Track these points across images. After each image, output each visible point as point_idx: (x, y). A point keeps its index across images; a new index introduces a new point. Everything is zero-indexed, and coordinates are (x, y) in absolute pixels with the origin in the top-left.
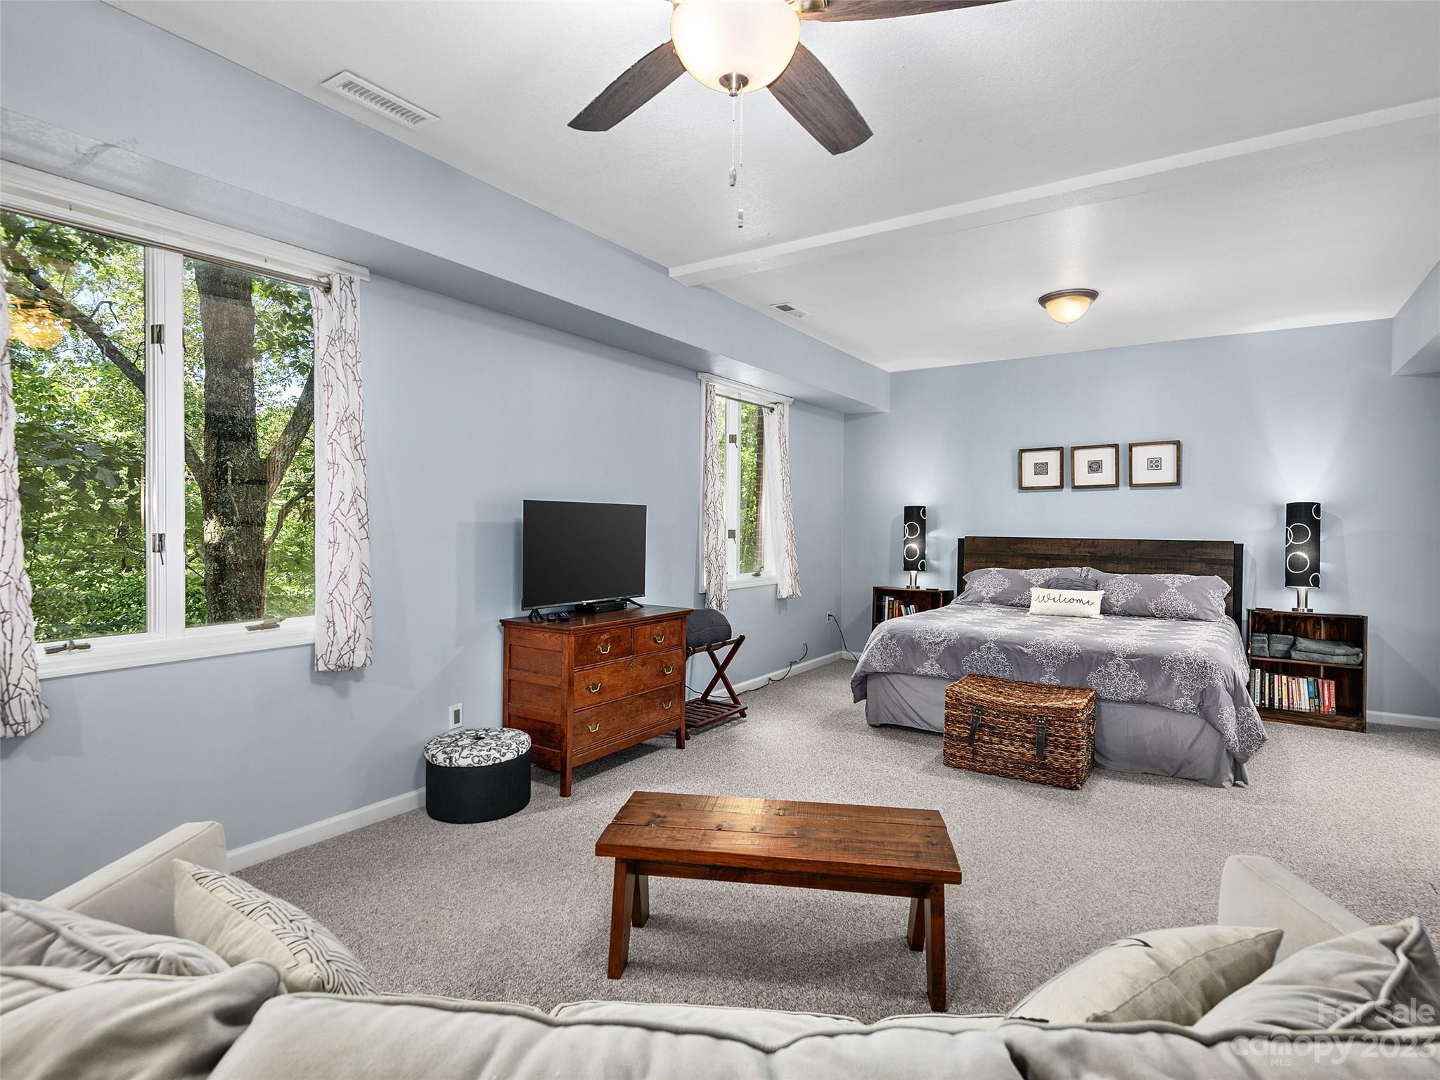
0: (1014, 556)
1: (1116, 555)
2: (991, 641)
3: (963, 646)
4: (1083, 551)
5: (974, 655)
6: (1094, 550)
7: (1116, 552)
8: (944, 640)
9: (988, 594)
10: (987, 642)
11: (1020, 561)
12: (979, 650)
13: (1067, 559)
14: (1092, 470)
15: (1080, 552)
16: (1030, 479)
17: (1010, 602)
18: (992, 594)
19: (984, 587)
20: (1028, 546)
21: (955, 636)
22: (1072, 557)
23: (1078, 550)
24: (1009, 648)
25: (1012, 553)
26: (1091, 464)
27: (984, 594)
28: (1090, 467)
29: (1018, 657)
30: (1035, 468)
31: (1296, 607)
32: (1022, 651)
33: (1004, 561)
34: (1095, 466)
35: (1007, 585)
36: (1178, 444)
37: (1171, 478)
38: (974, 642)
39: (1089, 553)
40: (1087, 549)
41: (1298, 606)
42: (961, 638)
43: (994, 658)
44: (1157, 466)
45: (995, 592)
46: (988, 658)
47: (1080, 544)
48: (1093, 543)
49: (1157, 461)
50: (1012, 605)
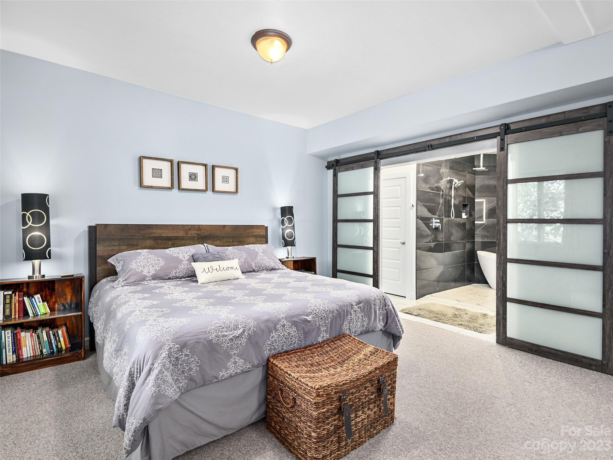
0: (143, 239)
1: (212, 235)
2: (282, 318)
3: (263, 331)
4: (193, 233)
5: (273, 337)
6: (199, 232)
7: (212, 233)
8: (244, 331)
9: (149, 272)
10: (279, 320)
11: (149, 242)
12: (276, 330)
13: (183, 239)
14: (191, 179)
15: (191, 234)
16: (148, 180)
17: (168, 277)
18: (152, 272)
19: (144, 267)
20: (155, 231)
21: (252, 324)
22: (186, 238)
23: (190, 232)
24: (296, 320)
25: (141, 237)
26: (191, 174)
27: (145, 273)
28: (190, 176)
29: (304, 326)
30: (153, 172)
31: (287, 256)
32: (306, 321)
33: (135, 243)
34: (193, 177)
35: (162, 263)
36: (236, 170)
37: (233, 190)
38: (271, 325)
39: (196, 234)
40: (195, 232)
41: (288, 256)
42: (258, 324)
43: (289, 333)
44: (226, 181)
45: (155, 270)
46: (284, 335)
47: (191, 229)
48: (199, 228)
49: (226, 178)
50: (170, 279)
